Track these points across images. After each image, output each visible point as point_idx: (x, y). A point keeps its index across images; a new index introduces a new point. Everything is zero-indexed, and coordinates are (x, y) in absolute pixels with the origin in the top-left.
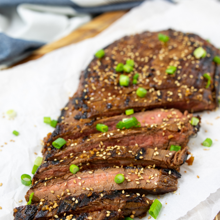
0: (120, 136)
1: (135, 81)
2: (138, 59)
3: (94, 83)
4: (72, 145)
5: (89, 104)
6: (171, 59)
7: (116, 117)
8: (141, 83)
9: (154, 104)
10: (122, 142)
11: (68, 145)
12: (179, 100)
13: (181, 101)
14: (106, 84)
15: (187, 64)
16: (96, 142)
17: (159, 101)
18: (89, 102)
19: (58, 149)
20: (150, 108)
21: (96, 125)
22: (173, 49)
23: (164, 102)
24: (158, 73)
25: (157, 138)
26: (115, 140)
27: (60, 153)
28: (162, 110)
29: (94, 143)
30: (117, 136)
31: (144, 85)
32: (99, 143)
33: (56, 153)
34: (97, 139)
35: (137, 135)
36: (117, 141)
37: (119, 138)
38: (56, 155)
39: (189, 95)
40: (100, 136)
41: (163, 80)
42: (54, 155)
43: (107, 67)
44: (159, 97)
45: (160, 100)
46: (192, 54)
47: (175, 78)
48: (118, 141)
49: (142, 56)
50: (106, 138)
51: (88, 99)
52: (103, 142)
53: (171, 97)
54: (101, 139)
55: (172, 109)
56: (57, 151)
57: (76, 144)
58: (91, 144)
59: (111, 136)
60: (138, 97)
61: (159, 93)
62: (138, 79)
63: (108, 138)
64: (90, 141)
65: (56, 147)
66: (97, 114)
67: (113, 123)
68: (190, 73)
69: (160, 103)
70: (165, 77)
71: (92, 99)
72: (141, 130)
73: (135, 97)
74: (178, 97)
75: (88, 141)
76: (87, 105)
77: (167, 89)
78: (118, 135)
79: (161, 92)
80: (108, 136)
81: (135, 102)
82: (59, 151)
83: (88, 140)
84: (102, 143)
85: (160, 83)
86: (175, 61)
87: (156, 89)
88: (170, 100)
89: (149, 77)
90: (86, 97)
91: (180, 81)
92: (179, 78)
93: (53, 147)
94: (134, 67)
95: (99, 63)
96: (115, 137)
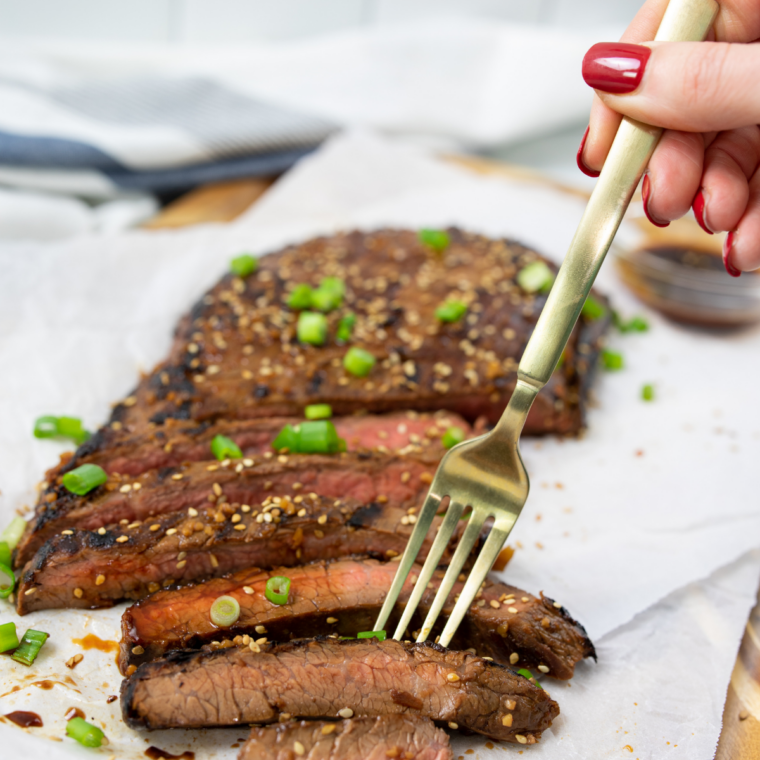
0: (273, 468)
1: (344, 333)
2: (358, 282)
3: (221, 330)
4: (126, 488)
5: (201, 384)
6: (451, 289)
7: (276, 422)
8: (361, 340)
9: (395, 395)
10: (278, 488)
11: (111, 487)
12: (467, 390)
13: (474, 393)
14: (257, 335)
15: (498, 303)
16: (198, 483)
17: (410, 390)
18: (199, 379)
19: (78, 496)
20: (382, 408)
21: (213, 437)
22: (460, 266)
23: (425, 392)
24: (413, 318)
25: (383, 481)
26: (259, 482)
27: (84, 511)
28: (412, 415)
29: (194, 488)
30: (264, 470)
31: (369, 346)
32: (210, 486)
33: (73, 508)
34: (204, 476)
35: (325, 471)
36: (262, 485)
37: (269, 475)
38: (73, 514)
39: (497, 378)
40: (212, 468)
41: (426, 336)
42: (67, 513)
43: (261, 294)
44: (410, 378)
45: (412, 385)
46: (514, 281)
47: (462, 334)
48: (268, 484)
49: (366, 274)
50: (230, 474)
51: (201, 370)
52: (222, 485)
53: (445, 379)
54: (216, 475)
55: (440, 414)
56: (78, 502)
57: (137, 486)
58: (185, 489)
59: (245, 467)
60: (348, 374)
61: (410, 368)
62: (352, 329)
63: (239, 474)
64: (182, 480)
65: (72, 490)
66: (221, 409)
67: (263, 436)
68: (504, 326)
69: (412, 396)
70: (432, 329)
71: (213, 370)
72: (339, 457)
73: (340, 373)
74: (466, 381)
75: (177, 480)
76: (191, 387)
77: (436, 359)
78: (267, 467)
79: (417, 367)
80: (239, 468)
81: (338, 387)
82: (83, 505)
83: (177, 476)
84: (217, 489)
85: (416, 343)
86: (462, 292)
87: (404, 359)
88: (442, 387)
89: (387, 326)
90: (195, 363)
91: (476, 343)
92: (473, 334)
93: (62, 493)
94: (343, 299)
95: (239, 286)
96: (259, 470)
